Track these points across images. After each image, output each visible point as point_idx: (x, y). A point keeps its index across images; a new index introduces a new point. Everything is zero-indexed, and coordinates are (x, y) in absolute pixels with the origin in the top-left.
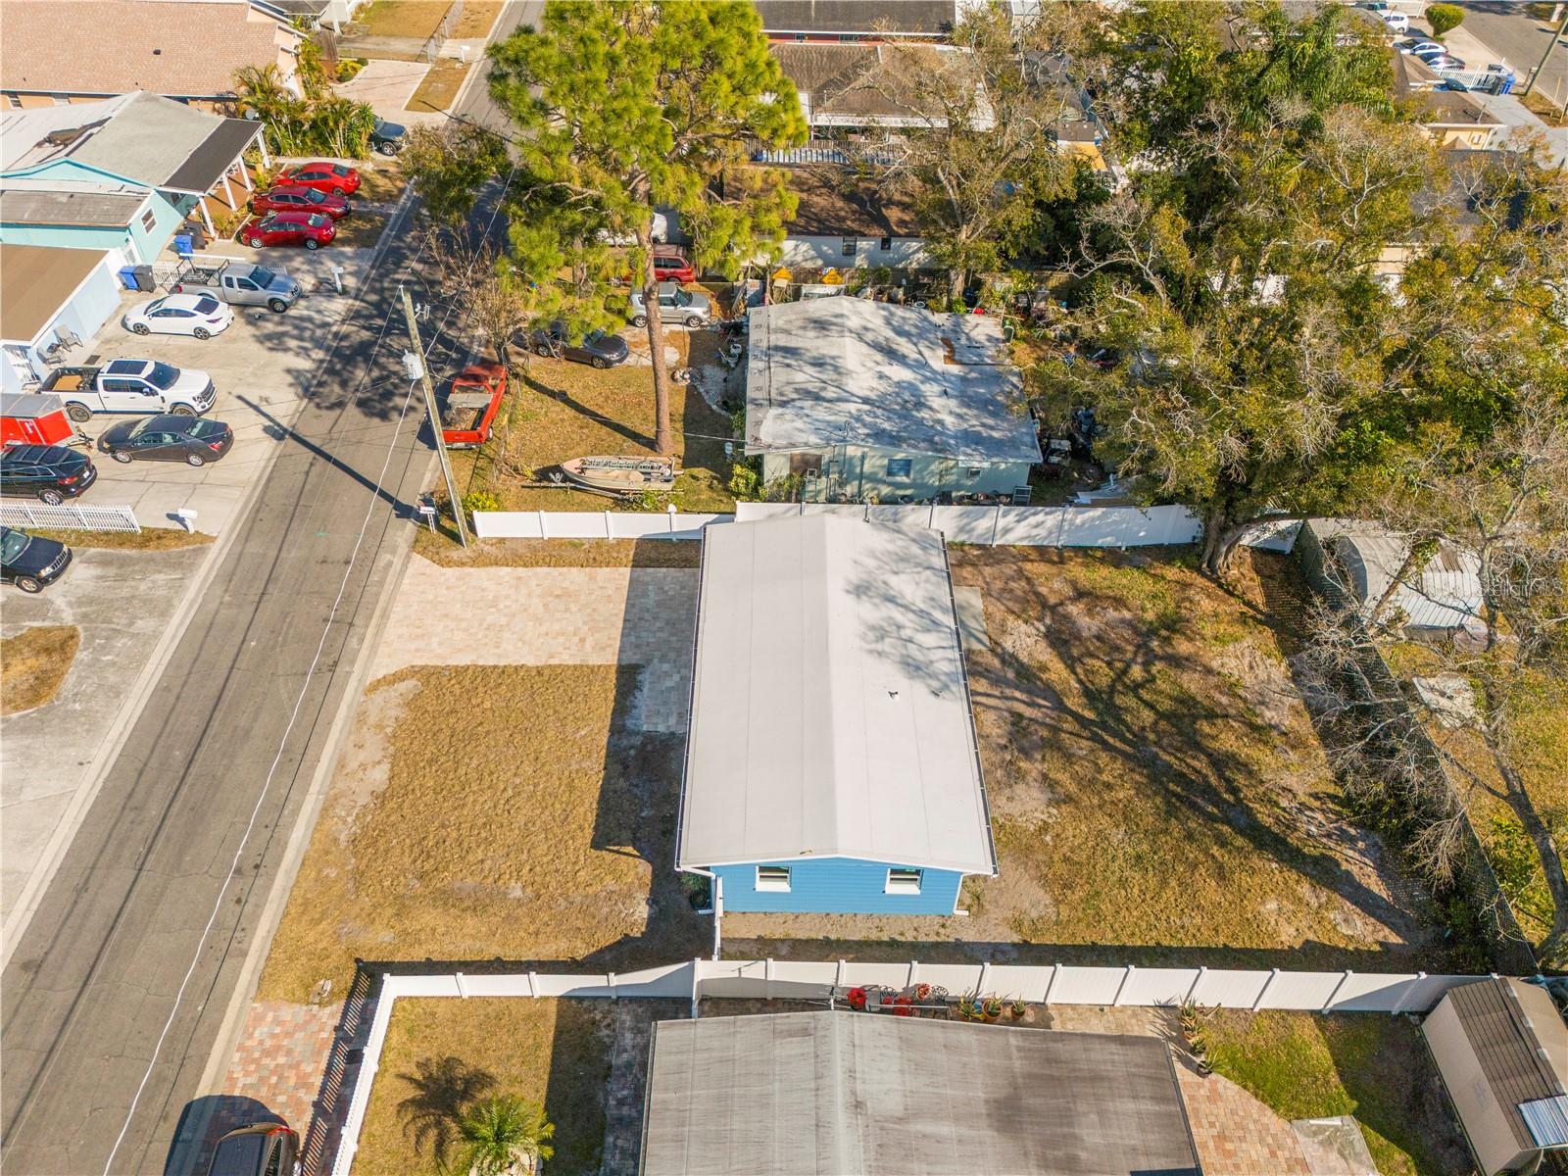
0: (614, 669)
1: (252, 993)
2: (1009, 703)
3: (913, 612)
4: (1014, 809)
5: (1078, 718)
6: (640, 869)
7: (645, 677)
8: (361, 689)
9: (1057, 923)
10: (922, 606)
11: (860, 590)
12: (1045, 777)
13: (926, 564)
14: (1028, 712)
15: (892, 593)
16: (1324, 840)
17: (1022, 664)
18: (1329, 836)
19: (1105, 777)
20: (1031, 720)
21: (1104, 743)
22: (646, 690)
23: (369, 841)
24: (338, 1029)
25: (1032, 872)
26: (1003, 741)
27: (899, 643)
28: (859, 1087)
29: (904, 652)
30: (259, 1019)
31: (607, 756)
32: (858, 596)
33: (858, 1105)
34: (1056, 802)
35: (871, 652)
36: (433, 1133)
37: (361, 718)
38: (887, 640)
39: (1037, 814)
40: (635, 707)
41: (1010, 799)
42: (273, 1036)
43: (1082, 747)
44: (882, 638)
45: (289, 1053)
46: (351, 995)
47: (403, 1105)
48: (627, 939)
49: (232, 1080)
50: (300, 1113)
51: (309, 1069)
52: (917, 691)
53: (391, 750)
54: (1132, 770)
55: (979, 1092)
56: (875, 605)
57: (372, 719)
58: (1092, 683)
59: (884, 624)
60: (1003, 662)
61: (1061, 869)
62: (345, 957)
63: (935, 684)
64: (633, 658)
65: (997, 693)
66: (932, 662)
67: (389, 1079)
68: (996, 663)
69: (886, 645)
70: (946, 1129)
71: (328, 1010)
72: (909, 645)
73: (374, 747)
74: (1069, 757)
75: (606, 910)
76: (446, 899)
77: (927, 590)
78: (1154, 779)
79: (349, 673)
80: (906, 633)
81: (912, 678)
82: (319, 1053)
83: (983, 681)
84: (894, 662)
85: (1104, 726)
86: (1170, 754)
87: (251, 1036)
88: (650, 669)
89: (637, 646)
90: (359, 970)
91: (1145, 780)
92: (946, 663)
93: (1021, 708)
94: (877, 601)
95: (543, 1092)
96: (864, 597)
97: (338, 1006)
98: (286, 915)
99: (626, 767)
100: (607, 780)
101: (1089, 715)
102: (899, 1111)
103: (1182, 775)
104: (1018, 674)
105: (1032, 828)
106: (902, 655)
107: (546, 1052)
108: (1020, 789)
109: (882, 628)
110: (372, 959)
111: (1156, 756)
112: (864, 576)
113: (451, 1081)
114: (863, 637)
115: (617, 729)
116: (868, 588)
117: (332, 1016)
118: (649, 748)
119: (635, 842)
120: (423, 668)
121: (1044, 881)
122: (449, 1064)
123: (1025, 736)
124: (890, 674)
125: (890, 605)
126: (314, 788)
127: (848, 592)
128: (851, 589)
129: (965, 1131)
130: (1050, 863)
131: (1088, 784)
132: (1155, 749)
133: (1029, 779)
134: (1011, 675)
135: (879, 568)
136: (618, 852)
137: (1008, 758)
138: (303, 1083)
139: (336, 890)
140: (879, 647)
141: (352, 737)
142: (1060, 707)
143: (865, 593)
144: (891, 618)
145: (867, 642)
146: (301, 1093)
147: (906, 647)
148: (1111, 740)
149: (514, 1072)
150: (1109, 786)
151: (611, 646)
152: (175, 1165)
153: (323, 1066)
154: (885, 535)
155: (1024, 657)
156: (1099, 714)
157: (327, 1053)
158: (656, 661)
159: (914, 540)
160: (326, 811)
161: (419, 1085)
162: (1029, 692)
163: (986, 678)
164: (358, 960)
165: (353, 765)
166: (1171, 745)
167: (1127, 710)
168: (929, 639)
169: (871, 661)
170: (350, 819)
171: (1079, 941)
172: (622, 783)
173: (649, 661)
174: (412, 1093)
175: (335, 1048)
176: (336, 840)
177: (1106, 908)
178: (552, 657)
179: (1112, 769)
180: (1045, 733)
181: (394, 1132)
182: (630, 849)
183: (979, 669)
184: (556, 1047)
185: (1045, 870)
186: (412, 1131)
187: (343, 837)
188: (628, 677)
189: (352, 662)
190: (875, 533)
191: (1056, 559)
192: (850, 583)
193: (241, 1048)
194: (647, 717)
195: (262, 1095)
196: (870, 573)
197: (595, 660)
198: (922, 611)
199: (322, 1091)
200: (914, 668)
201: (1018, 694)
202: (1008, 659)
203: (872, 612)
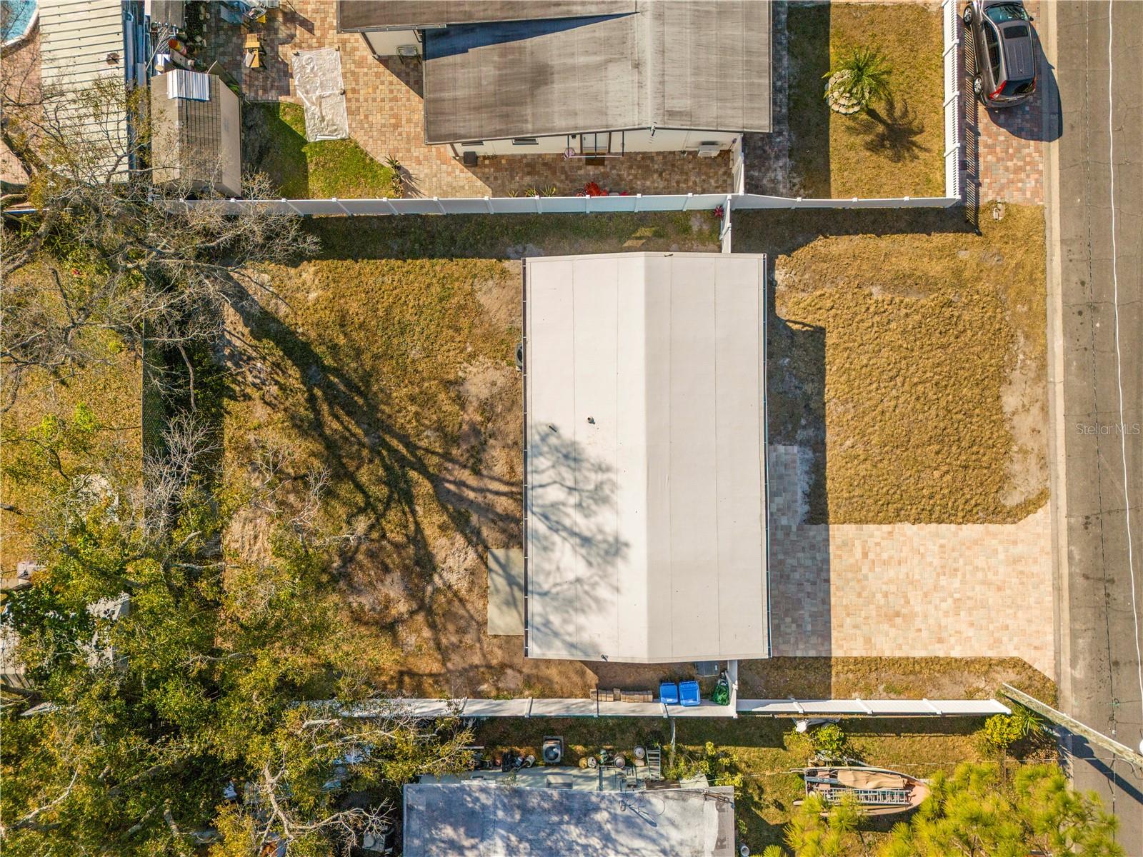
0: (831, 519)
1: (1046, 212)
2: (481, 484)
3: (565, 529)
4: (494, 375)
5: (423, 470)
6: (784, 310)
7: (802, 508)
8: (1053, 496)
9: (475, 276)
10: (556, 538)
11: (614, 549)
12: (463, 407)
13: (547, 599)
14: (466, 475)
15: (583, 551)
16: (254, 354)
17: (463, 532)
18: (250, 358)
19: (413, 408)
20: (465, 467)
21: (408, 445)
22: (800, 494)
23: (1002, 338)
24: (979, 185)
25: (486, 318)
26: (492, 441)
27: (581, 486)
28: (636, 78)
29: (577, 474)
30: (1035, 193)
31: (824, 416)
32: (617, 540)
33: (637, 65)
34: (459, 382)
35: (608, 469)
36: (897, 113)
37: (1044, 462)
38: (591, 487)
39: (475, 370)
40: (807, 472)
41: (494, 384)
42: (1021, 181)
43: (429, 439)
44: (596, 488)
45: (1007, 169)
46: (977, 208)
47: (921, 131)
48: (789, 253)
49: (1037, 150)
50: (986, 128)
51: (989, 158)
52: (572, 430)
53: (1007, 427)
54: (390, 416)
55: (557, 87)
56: (601, 531)
57: (1032, 461)
58: (404, 513)
59: (594, 507)
60: (478, 533)
61: (464, 322)
62: (990, 236)
63: (553, 440)
64: (813, 530)
65: (490, 496)
66: (553, 466)
67: (936, 148)
68: (485, 532)
69: (595, 478)
70: (581, 60)
71: (990, 198)
72: (570, 483)
73: (1024, 437)
74: (440, 428)
75: (807, 276)
76: (927, 284)
77: (549, 560)
78: (374, 408)
79: (1069, 515)
80: (573, 500)
81: (574, 444)
82: (986, 169)
83: (499, 510)
84: (587, 460)
85: (402, 460)
86: (353, 435)
87: (1037, 181)
88: (798, 520)
89: (813, 547)
90: (977, 226)
91: (382, 407)
92: (542, 467)
93: (472, 480)
94: (599, 537)
95: (831, 139)
96: (611, 539)
97: (984, 201)
98: (1044, 271)
99: (807, 406)
100: (821, 393)
101: (414, 475)
102: (611, 67)
103: (349, 414)
104: (467, 521)
105: (481, 358)
106: (579, 470)
107: (834, 166)
108: (484, 393)
109: (596, 501)
110: (970, 235)
111: (367, 434)
112: (610, 569)
113: (893, 147)
114: (614, 486)
115: (818, 446)
116: (607, 552)
117: (986, 195)
118: (790, 427)
119: (793, 333)
120: (1004, 521)
121: (480, 310)
122: (897, 158)
123: (473, 447)
124: (593, 446)
125: (587, 534)
126: (1059, 388)
127: (627, 545)
128: (625, 549)
129: (569, 61)
130: (472, 326)
131: (427, 400)
132: (366, 440)
133: (475, 404)
134: (474, 519)
135: (594, 585)
136: (805, 325)
137: (490, 425)
138: (991, 148)
139: (1012, 293)
140: (600, 477)
141: (1044, 441)
142: (435, 480)
143: (610, 545)
144: (586, 516)
145: (610, 480)
146: (990, 141)
147: (576, 481)
148: (401, 448)
149: (852, 153)
150: (412, 399)
151: (838, 548)
152: (1054, 99)
153: (981, 160)
154: (585, 637)
155: (460, 540)
156: (405, 475)
157: (981, 168)
158: (794, 529)
159: (556, 634)
160: (1043, 367)
161: (914, 144)
162: (461, 499)
163: (497, 514)
164: (980, 234)
165: (1035, 410)
166: (352, 444)
167: (380, 481)
168: (554, 494)
169: (610, 459)
170: (1021, 357)
171: (461, 261)
172: (809, 388)
173: (800, 528)
174: (917, 139)
175: (977, 171)
176: (1027, 337)
177: (436, 289)
178: (890, 533)
179: (405, 419)
180: (455, 452)
181: (921, 114)
182: (795, 327)
183: (500, 524)
184: (828, 171)
185: (477, 321)
186: (911, 116)
187: (1022, 340)
188: (818, 514)
189: (1071, 529)
190: (597, 640)
191: (407, 679)
192: (625, 558)
193: (1040, 173)
194: (794, 462)
195: (1015, 141)
196: (604, 576)
197: (850, 529)
198: (557, 531)
199: (976, 143)
200: (570, 456)
201: (471, 495)
202: (475, 539)
203: (606, 521)
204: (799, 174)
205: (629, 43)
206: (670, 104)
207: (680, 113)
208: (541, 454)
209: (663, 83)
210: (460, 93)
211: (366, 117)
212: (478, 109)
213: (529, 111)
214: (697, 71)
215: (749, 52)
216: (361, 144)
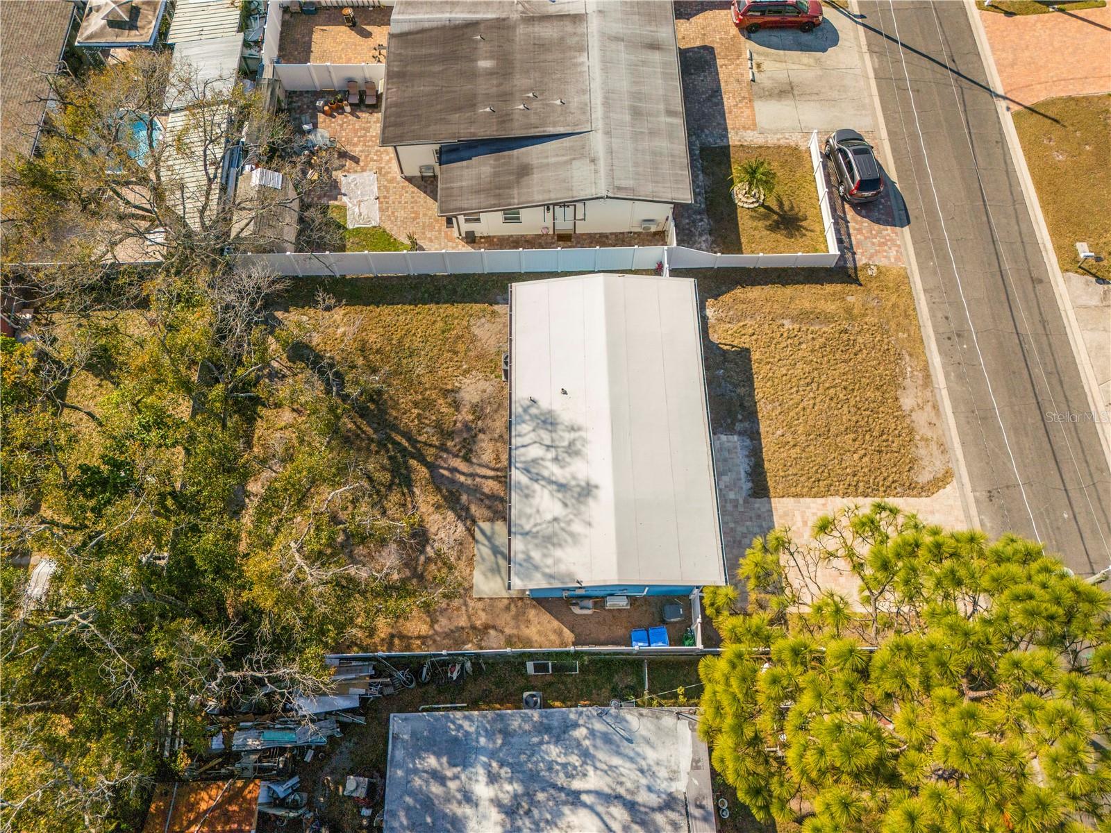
0: (772, 494)
1: (908, 271)
2: (471, 470)
3: (544, 478)
4: (482, 385)
5: (422, 459)
6: (716, 336)
7: (747, 486)
8: (957, 475)
9: (471, 316)
10: (536, 487)
11: (586, 491)
12: (457, 408)
13: (528, 537)
14: (458, 463)
15: (560, 495)
16: (288, 373)
17: (453, 509)
18: (284, 376)
19: (416, 411)
20: (457, 456)
21: (410, 439)
22: (743, 475)
23: (891, 356)
24: (854, 253)
25: (479, 344)
26: (481, 436)
27: (557, 443)
28: (593, 167)
29: (554, 435)
30: (897, 259)
31: (756, 412)
32: (588, 484)
33: (593, 161)
34: (455, 391)
35: (579, 429)
36: (786, 208)
37: (943, 448)
38: (566, 443)
39: (469, 381)
40: (747, 456)
41: (484, 391)
42: (886, 251)
43: (428, 435)
44: (570, 445)
45: (873, 244)
46: (856, 268)
47: (806, 219)
48: (716, 297)
49: (893, 232)
50: (853, 219)
51: (859, 236)
52: (549, 401)
53: (908, 421)
54: (396, 418)
55: (536, 177)
56: (574, 478)
57: (934, 446)
58: (404, 494)
59: (568, 459)
60: (468, 510)
61: (461, 347)
62: (869, 286)
63: (534, 411)
64: (758, 503)
65: (478, 479)
66: (534, 430)
67: (818, 229)
68: (473, 509)
69: (568, 436)
70: (553, 160)
71: (864, 262)
72: (548, 442)
73: (923, 430)
74: (438, 426)
75: (731, 313)
76: (827, 318)
77: (531, 506)
78: (383, 412)
79: (974, 491)
80: (551, 455)
81: (550, 412)
82: (858, 243)
83: (486, 490)
84: (562, 424)
85: (403, 450)
86: (364, 432)
87: (897, 251)
88: (744, 494)
89: (759, 516)
90: (858, 280)
91: (390, 411)
92: (524, 432)
93: (463, 466)
94: (573, 483)
95: (740, 224)
96: (583, 484)
97: (859, 264)
98: (914, 310)
99: (741, 405)
100: (751, 395)
101: (413, 463)
102: (574, 162)
103: (362, 416)
104: (458, 500)
105: (474, 373)
106: (555, 431)
107: (743, 240)
108: (476, 398)
109: (569, 454)
110: (853, 286)
111: (376, 431)
112: (583, 508)
113: (786, 228)
114: (585, 441)
115: (753, 435)
116: (580, 495)
117: (861, 260)
118: (729, 421)
119: (725, 352)
120: (919, 495)
121: (474, 339)
122: (790, 236)
123: (465, 439)
124: (565, 412)
125: (563, 481)
126: (945, 393)
127: (596, 487)
128: (595, 491)
129: (545, 161)
130: (468, 350)
131: (428, 404)
132: (375, 436)
133: (468, 406)
134: (464, 498)
135: (569, 522)
136: (733, 346)
137: (479, 422)
138: (859, 231)
139: (893, 324)
140: (573, 435)
141: (941, 432)
142: (431, 467)
143: (583, 488)
144: (562, 467)
145: (581, 437)
146: (857, 226)
147: (553, 441)
148: (405, 443)
149: (757, 232)
150: (416, 404)
151: (781, 517)
152: (900, 201)
153: (853, 238)
154: (562, 568)
155: (451, 516)
156: (406, 462)
157: (854, 243)
158: (741, 502)
159: (536, 568)
160: (927, 377)
161: (801, 226)
162: (453, 481)
163: (484, 494)
164: (861, 285)
165: (928, 408)
166: (362, 440)
167: (383, 468)
168: (535, 452)
169: (580, 420)
170: (909, 369)
171: (460, 306)
172: (741, 391)
173: (746, 501)
174: (804, 224)
175: (851, 245)
176: (911, 355)
177: (440, 324)
178: (824, 505)
179: (409, 420)
180: (450, 444)
181: (803, 208)
182: (726, 348)
183: (487, 502)
184: (740, 244)
185: (471, 346)
186: (797, 210)
187: (907, 358)
188: (760, 488)
189: (977, 501)
190: (573, 569)
192: (595, 498)
193: (899, 246)
194: (736, 448)
195: (876, 226)
196: (578, 514)
197: (789, 502)
198: (537, 481)
199: (847, 227)
200: (548, 422)
201: (462, 479)
202: (464, 515)
203: (578, 470)
204: (718, 246)
205: (587, 148)
206: (617, 183)
207: (626, 188)
208: (524, 422)
209: (612, 170)
210: (464, 184)
211: (393, 213)
212: (478, 192)
213: (515, 191)
214: (636, 165)
215: (672, 156)
216: (388, 230)
